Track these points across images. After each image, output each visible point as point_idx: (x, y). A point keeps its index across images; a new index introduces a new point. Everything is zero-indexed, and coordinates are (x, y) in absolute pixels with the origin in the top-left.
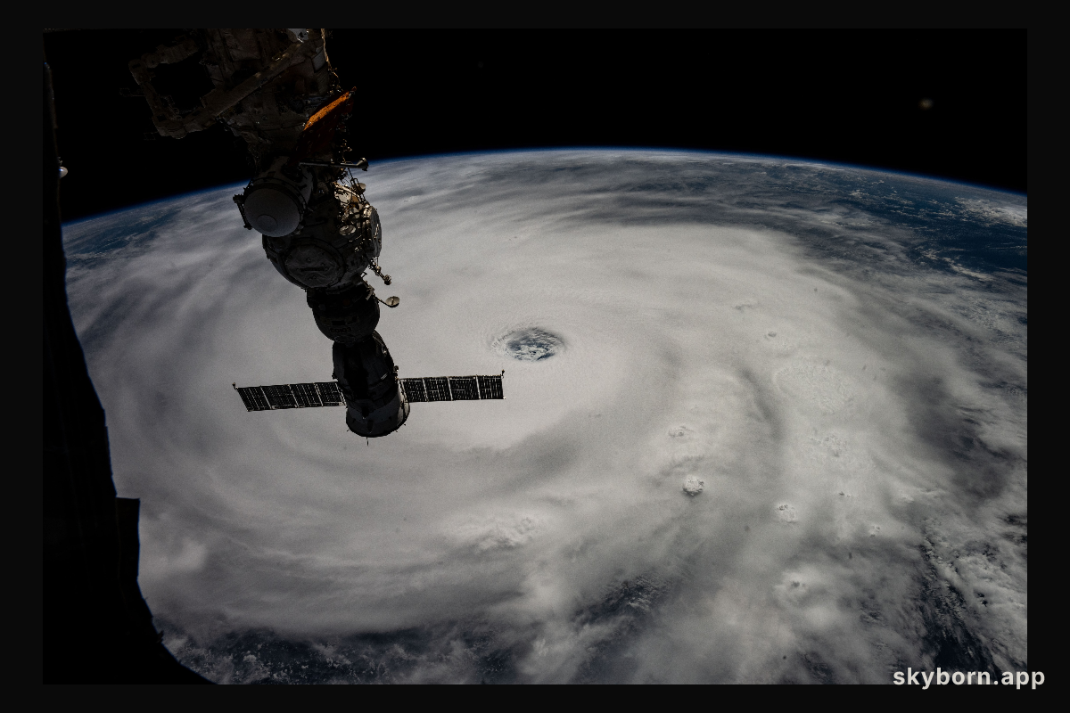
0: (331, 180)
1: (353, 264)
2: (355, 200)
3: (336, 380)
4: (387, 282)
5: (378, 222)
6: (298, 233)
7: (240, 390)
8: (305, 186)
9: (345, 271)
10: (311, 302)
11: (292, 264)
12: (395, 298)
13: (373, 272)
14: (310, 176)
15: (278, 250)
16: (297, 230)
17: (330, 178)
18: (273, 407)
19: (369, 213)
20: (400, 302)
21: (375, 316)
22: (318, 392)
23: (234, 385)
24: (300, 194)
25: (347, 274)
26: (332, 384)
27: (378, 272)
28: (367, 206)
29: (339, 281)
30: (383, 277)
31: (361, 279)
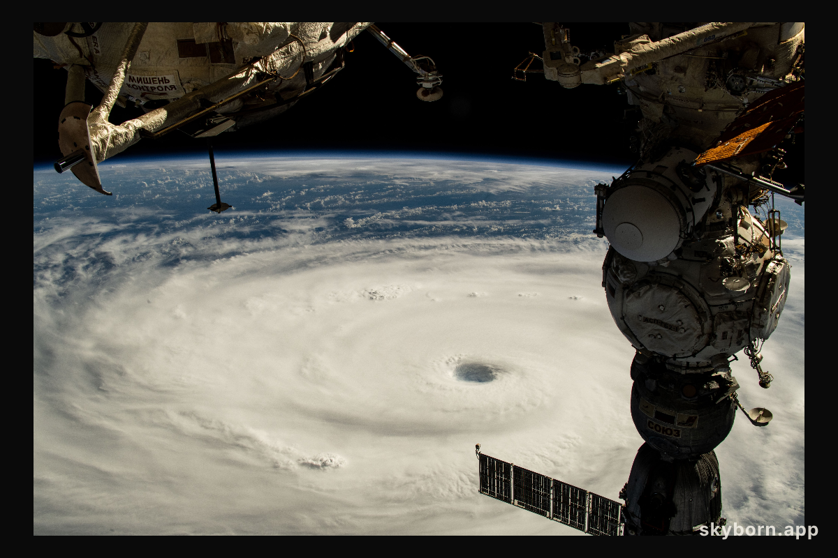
0: (741, 203)
1: (724, 336)
2: (765, 242)
3: (623, 502)
4: (764, 383)
5: (787, 285)
6: (665, 264)
7: (483, 458)
8: (703, 200)
9: (708, 344)
10: (636, 371)
11: (634, 306)
12: (768, 414)
13: (748, 360)
14: (713, 188)
15: (622, 279)
16: (667, 259)
17: (740, 198)
18: (516, 501)
19: (779, 270)
20: (772, 422)
21: (722, 428)
22: (588, 508)
23: (477, 447)
24: (691, 210)
25: (710, 348)
26: (616, 505)
27: (755, 362)
28: (778, 257)
29: (694, 355)
30: (760, 372)
31: (726, 367)
